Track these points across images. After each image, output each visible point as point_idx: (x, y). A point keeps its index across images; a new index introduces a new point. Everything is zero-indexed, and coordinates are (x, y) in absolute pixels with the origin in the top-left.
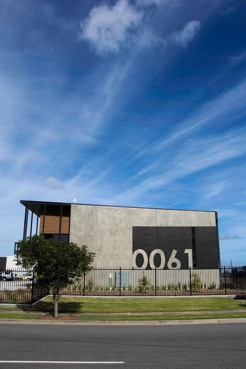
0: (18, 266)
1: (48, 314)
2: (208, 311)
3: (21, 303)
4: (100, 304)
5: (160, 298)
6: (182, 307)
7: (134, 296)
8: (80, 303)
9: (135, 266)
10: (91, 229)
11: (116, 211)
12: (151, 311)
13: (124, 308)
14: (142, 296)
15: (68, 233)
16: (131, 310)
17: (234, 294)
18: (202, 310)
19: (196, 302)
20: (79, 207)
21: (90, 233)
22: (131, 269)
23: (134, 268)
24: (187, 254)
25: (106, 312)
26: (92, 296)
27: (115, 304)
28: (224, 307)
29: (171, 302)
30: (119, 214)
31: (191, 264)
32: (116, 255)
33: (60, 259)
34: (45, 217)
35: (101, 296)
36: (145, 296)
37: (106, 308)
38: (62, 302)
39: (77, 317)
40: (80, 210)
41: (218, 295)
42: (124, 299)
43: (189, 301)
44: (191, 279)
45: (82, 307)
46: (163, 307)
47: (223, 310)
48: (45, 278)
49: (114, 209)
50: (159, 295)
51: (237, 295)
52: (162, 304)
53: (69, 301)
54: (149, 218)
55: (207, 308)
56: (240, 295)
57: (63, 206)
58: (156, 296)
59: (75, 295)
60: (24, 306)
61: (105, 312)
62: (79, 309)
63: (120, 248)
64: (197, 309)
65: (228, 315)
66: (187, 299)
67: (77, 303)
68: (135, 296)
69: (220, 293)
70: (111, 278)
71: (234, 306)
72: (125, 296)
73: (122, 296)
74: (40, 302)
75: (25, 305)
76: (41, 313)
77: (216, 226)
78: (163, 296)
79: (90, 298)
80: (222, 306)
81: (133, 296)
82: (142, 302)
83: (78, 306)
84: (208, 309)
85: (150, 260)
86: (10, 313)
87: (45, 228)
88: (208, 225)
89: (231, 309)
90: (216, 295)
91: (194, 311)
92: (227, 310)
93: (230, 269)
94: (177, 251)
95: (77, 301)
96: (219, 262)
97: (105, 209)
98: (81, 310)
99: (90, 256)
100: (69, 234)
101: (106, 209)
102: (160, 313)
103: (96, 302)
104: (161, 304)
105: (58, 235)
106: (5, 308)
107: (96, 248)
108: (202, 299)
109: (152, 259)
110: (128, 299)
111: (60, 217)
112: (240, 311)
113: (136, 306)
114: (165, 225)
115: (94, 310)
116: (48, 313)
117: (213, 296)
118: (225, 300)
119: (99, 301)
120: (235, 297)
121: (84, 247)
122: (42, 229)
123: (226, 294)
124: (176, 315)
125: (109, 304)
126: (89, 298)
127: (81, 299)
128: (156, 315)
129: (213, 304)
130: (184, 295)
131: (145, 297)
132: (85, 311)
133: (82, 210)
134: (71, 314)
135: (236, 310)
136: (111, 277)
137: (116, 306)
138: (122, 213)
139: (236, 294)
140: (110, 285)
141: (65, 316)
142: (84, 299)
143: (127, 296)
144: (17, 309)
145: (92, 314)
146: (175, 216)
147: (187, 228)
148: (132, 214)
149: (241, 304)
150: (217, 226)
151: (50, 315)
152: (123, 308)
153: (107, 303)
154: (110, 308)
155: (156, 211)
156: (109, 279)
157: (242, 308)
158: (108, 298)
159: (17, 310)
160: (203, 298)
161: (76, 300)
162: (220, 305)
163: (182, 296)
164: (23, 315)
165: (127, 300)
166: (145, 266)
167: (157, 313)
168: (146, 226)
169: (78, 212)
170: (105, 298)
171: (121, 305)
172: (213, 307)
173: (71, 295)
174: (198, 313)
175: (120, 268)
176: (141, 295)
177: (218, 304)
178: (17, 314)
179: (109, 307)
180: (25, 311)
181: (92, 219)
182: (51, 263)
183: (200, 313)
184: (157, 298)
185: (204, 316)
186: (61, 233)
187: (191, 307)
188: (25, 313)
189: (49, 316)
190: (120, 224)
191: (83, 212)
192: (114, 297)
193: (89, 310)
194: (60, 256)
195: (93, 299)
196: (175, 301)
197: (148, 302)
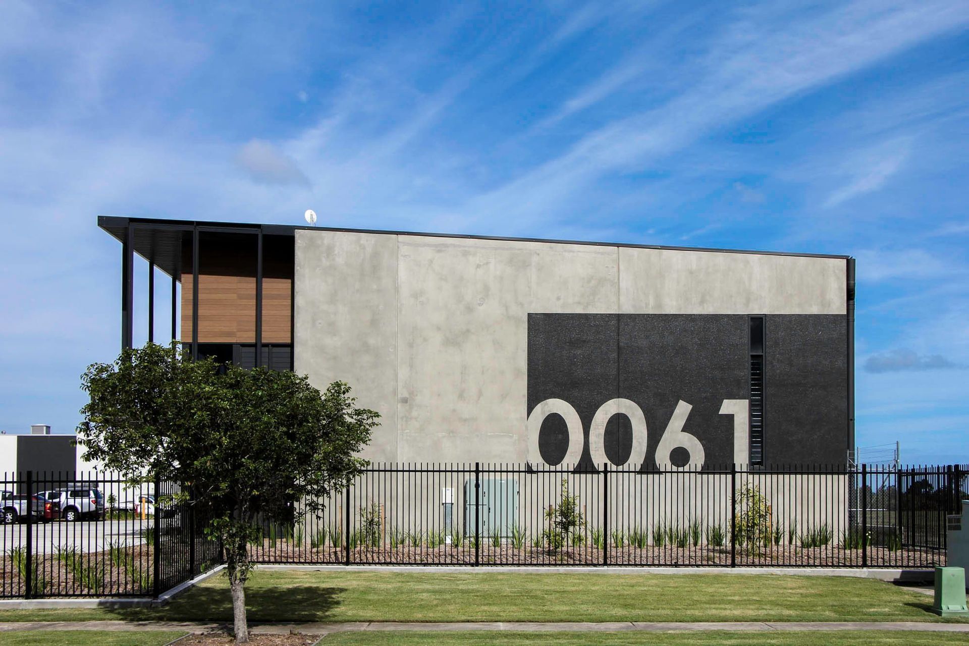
0: (94, 462)
1: (213, 629)
2: (789, 621)
3: (118, 595)
4: (402, 593)
5: (621, 573)
6: (695, 607)
7: (528, 565)
8: (332, 591)
9: (536, 460)
10: (374, 323)
11: (465, 254)
12: (580, 617)
13: (486, 608)
14: (556, 565)
15: (289, 341)
16: (512, 614)
17: (896, 566)
18: (766, 618)
19: (747, 591)
20: (326, 242)
21: (372, 341)
22: (522, 469)
23: (535, 469)
24: (730, 418)
25: (422, 622)
26: (378, 567)
27: (455, 592)
28: (850, 609)
29: (659, 587)
30: (478, 266)
31: (741, 456)
32: (465, 420)
33: (246, 433)
34: (200, 279)
35: (409, 567)
36: (568, 565)
37: (422, 607)
38: (270, 586)
39: (314, 637)
40: (330, 250)
41: (833, 566)
42: (490, 577)
43: (724, 586)
44: (738, 507)
45: (338, 603)
46: (625, 606)
47: (845, 621)
48: (193, 503)
49: (459, 246)
50: (617, 565)
51: (908, 569)
52: (626, 593)
53: (295, 585)
54: (589, 282)
55: (786, 612)
56: (920, 569)
57: (266, 237)
58: (606, 568)
59: (318, 563)
60: (130, 604)
61: (417, 621)
62: (326, 611)
63: (480, 394)
64: (751, 612)
65: (860, 637)
66: (717, 577)
67: (324, 589)
68: (531, 564)
69: (843, 562)
70: (452, 504)
71: (887, 610)
72: (495, 564)
73: (483, 564)
74: (188, 589)
75: (132, 602)
76: (191, 627)
77: (846, 313)
78: (630, 568)
79: (371, 572)
80: (842, 606)
81: (525, 565)
82: (553, 588)
83: (326, 601)
84: (790, 616)
85: (592, 438)
86: (75, 629)
88: (815, 310)
89: (875, 618)
90: (827, 566)
91: (737, 620)
92: (861, 620)
93: (892, 476)
94: (690, 407)
95: (323, 582)
96: (848, 448)
97: (425, 248)
98: (334, 616)
99: (360, 423)
100: (291, 346)
101: (429, 245)
102: (613, 627)
103: (389, 586)
104: (620, 595)
105: (253, 349)
106: (59, 612)
107: (395, 392)
108: (773, 579)
109: (598, 436)
110: (505, 577)
111: (255, 279)
112: (909, 625)
113: (529, 601)
114: (650, 309)
115: (378, 615)
116: (215, 625)
117: (814, 569)
118: (859, 586)
119: (399, 584)
120: (898, 576)
121: (338, 389)
122: (191, 328)
123: (864, 565)
124: (669, 632)
125: (434, 592)
126: (365, 572)
127: (338, 575)
128: (597, 632)
129: (808, 599)
130: (709, 566)
131: (565, 568)
132: (349, 618)
133: (336, 252)
134: (297, 627)
135: (893, 621)
136: (449, 501)
137: (458, 601)
138: (487, 263)
139: (902, 566)
140: (449, 527)
141: (272, 635)
142: (349, 577)
143: (501, 564)
144: (103, 616)
145: (373, 628)
146: (691, 273)
147: (736, 319)
148: (525, 265)
149: (917, 602)
150: (851, 311)
151: (220, 632)
152: (483, 608)
153: (428, 591)
154: (437, 606)
155: (615, 256)
156: (442, 507)
157: (917, 615)
158: (434, 574)
159: (104, 620)
160: (778, 578)
161: (318, 580)
162: (835, 603)
163: (701, 569)
164: (124, 634)
165: (501, 580)
166: (572, 458)
167: (602, 626)
168: (579, 310)
169: (324, 260)
170: (424, 574)
171: (477, 596)
172: (807, 610)
173: (303, 563)
174: (750, 628)
175: (477, 464)
176: (554, 562)
177: (830, 601)
178: (102, 633)
179: (435, 602)
180: (132, 620)
181: (375, 287)
182: (213, 447)
183: (757, 628)
184: (610, 573)
185: (769, 638)
186: (264, 341)
187: (727, 606)
188: (131, 627)
189: (215, 635)
190: (480, 305)
191: (340, 261)
192: (457, 568)
193: (361, 614)
194: (242, 422)
195: (380, 578)
196: (671, 585)
197: (573, 589)
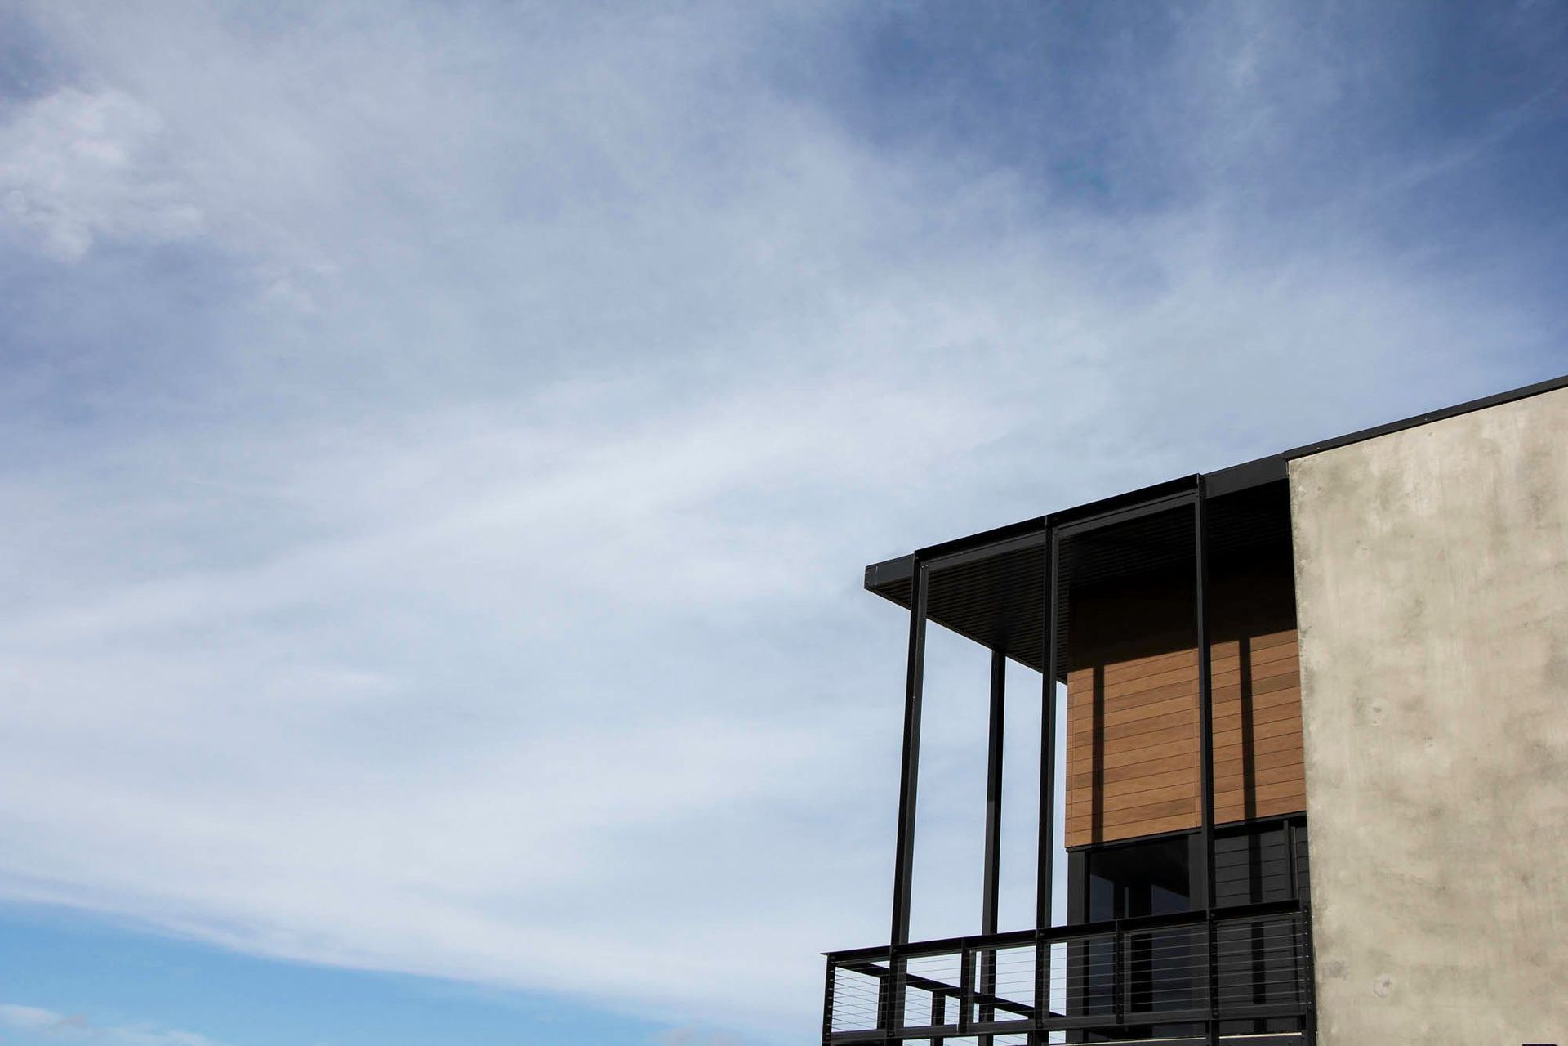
20: (1375, 469)
34: (1107, 676)
40: (1388, 489)
87: (1108, 790)
122: (1088, 807)
133: (1409, 487)
169: (1372, 521)
191: (1423, 508)
